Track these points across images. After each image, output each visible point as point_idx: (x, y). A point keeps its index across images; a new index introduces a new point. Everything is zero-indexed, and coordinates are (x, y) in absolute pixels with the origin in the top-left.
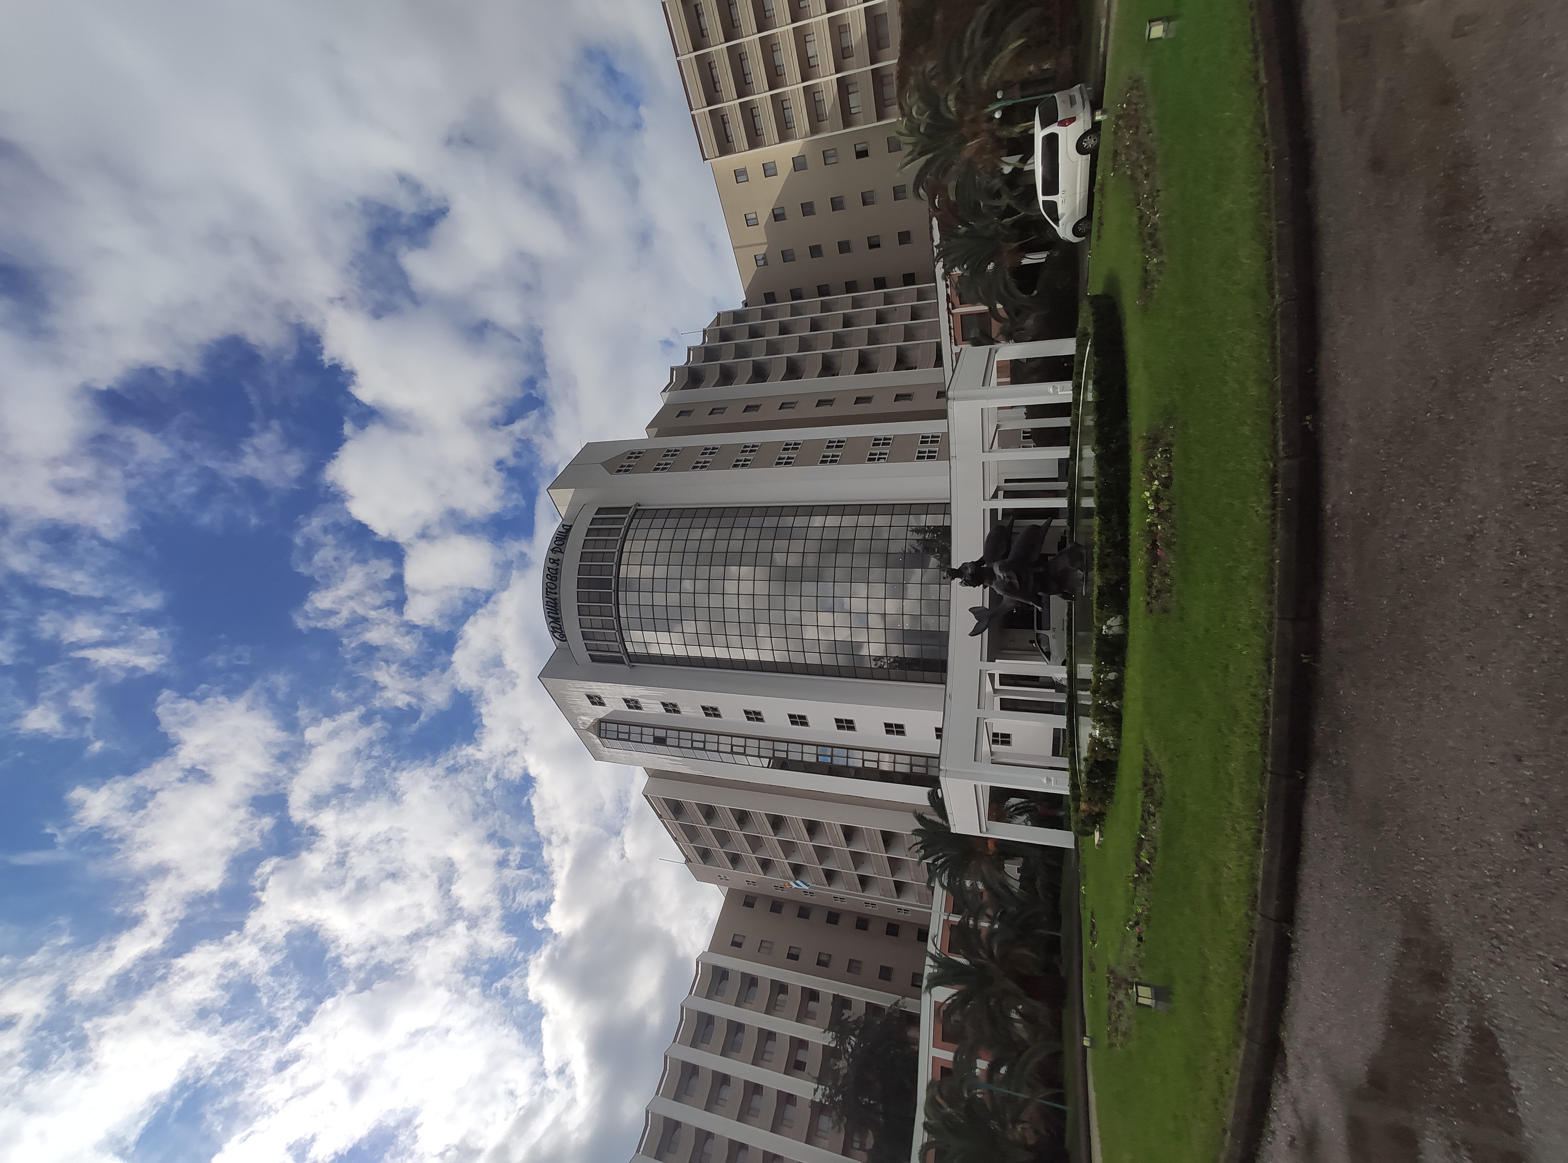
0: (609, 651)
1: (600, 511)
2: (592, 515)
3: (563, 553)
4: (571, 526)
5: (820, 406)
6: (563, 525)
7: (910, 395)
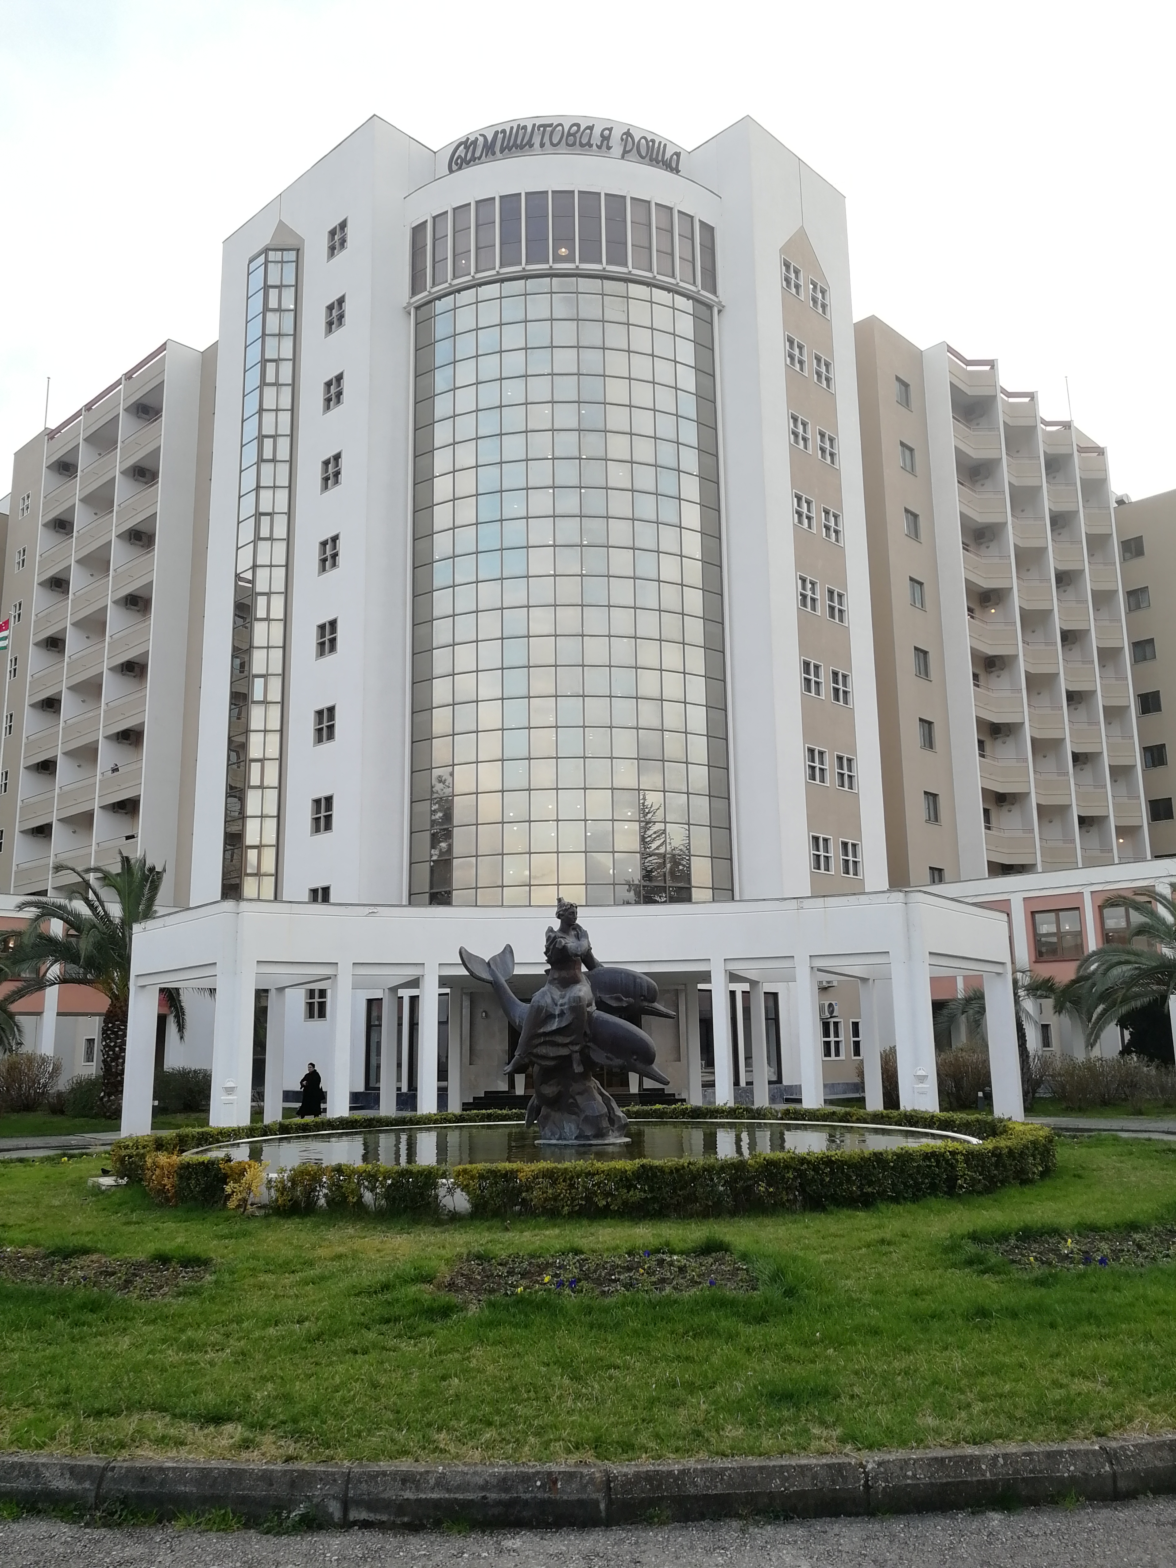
0: (434, 262)
1: (708, 230)
2: (702, 212)
3: (623, 157)
4: (678, 171)
5: (917, 657)
6: (678, 154)
7: (936, 819)
